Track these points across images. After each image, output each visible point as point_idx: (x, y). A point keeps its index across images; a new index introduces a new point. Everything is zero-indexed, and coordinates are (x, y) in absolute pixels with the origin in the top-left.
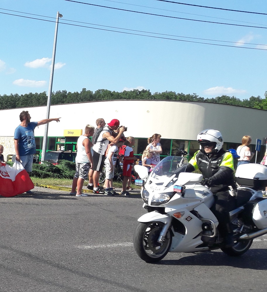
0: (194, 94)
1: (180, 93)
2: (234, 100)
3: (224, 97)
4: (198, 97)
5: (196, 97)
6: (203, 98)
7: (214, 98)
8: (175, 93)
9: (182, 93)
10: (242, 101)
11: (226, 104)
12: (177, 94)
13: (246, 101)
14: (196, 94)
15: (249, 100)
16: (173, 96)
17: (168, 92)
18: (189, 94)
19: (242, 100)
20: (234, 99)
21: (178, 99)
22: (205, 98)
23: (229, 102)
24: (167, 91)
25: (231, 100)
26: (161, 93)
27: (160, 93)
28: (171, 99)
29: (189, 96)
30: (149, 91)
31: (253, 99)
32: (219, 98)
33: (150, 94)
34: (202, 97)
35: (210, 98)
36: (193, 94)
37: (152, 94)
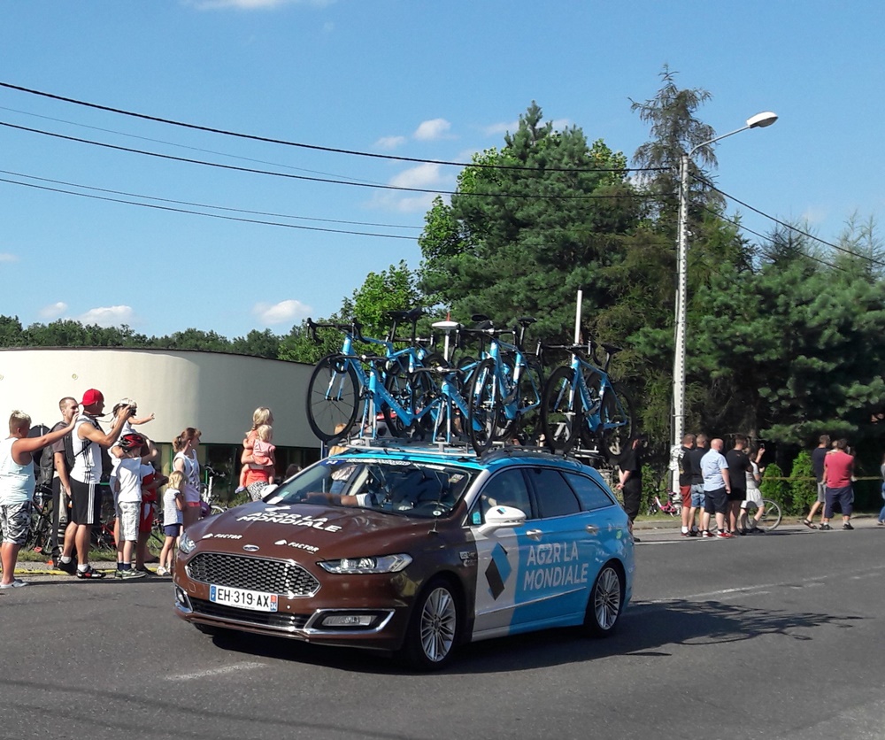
0: (123, 326)
1: (92, 325)
2: (213, 340)
3: (191, 333)
4: (133, 335)
5: (128, 334)
6: (144, 336)
7: (170, 336)
8: (80, 324)
9: (96, 325)
10: (232, 342)
11: (198, 349)
12: (84, 327)
13: (240, 342)
14: (127, 326)
15: (246, 339)
16: (75, 332)
17: (63, 322)
18: (113, 328)
19: (230, 339)
20: (213, 338)
21: (89, 340)
22: (149, 337)
23: (203, 344)
24: (60, 320)
25: (207, 340)
26: (47, 325)
27: (43, 326)
28: (71, 340)
29: (111, 331)
30: (17, 319)
31: (255, 336)
32: (181, 336)
33: (19, 327)
34: (141, 335)
35: (159, 336)
36: (120, 328)
37: (25, 328)
